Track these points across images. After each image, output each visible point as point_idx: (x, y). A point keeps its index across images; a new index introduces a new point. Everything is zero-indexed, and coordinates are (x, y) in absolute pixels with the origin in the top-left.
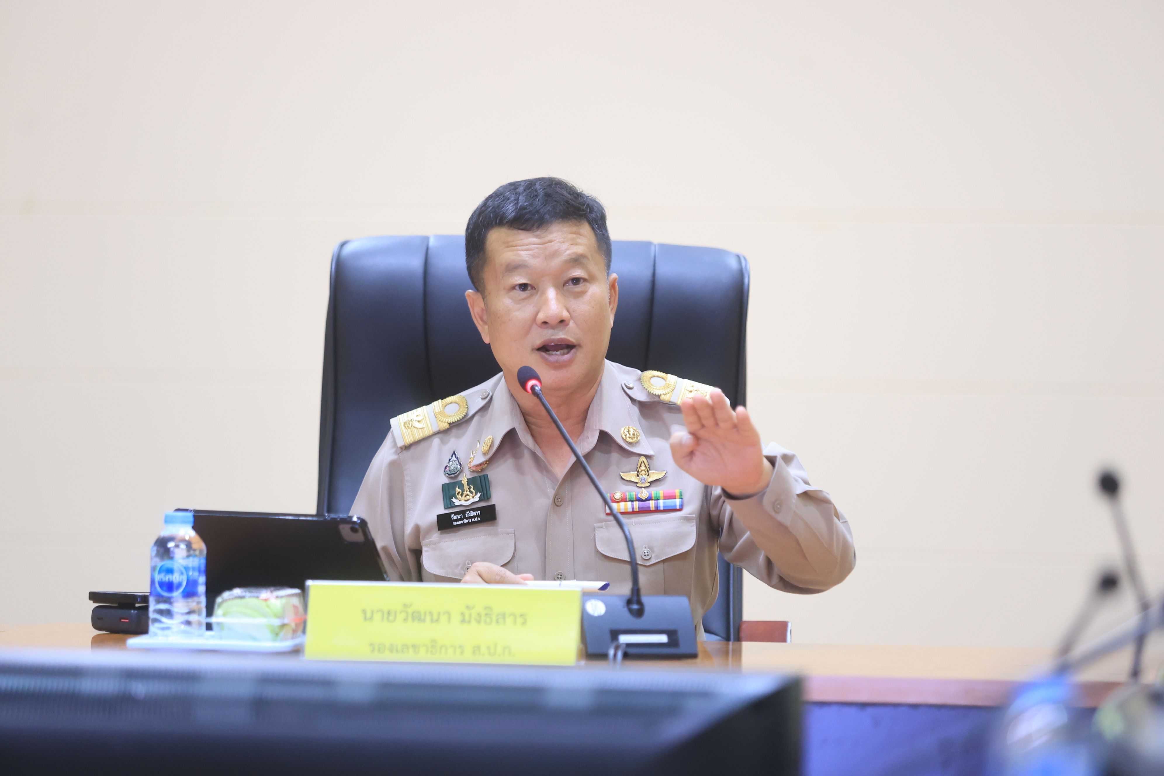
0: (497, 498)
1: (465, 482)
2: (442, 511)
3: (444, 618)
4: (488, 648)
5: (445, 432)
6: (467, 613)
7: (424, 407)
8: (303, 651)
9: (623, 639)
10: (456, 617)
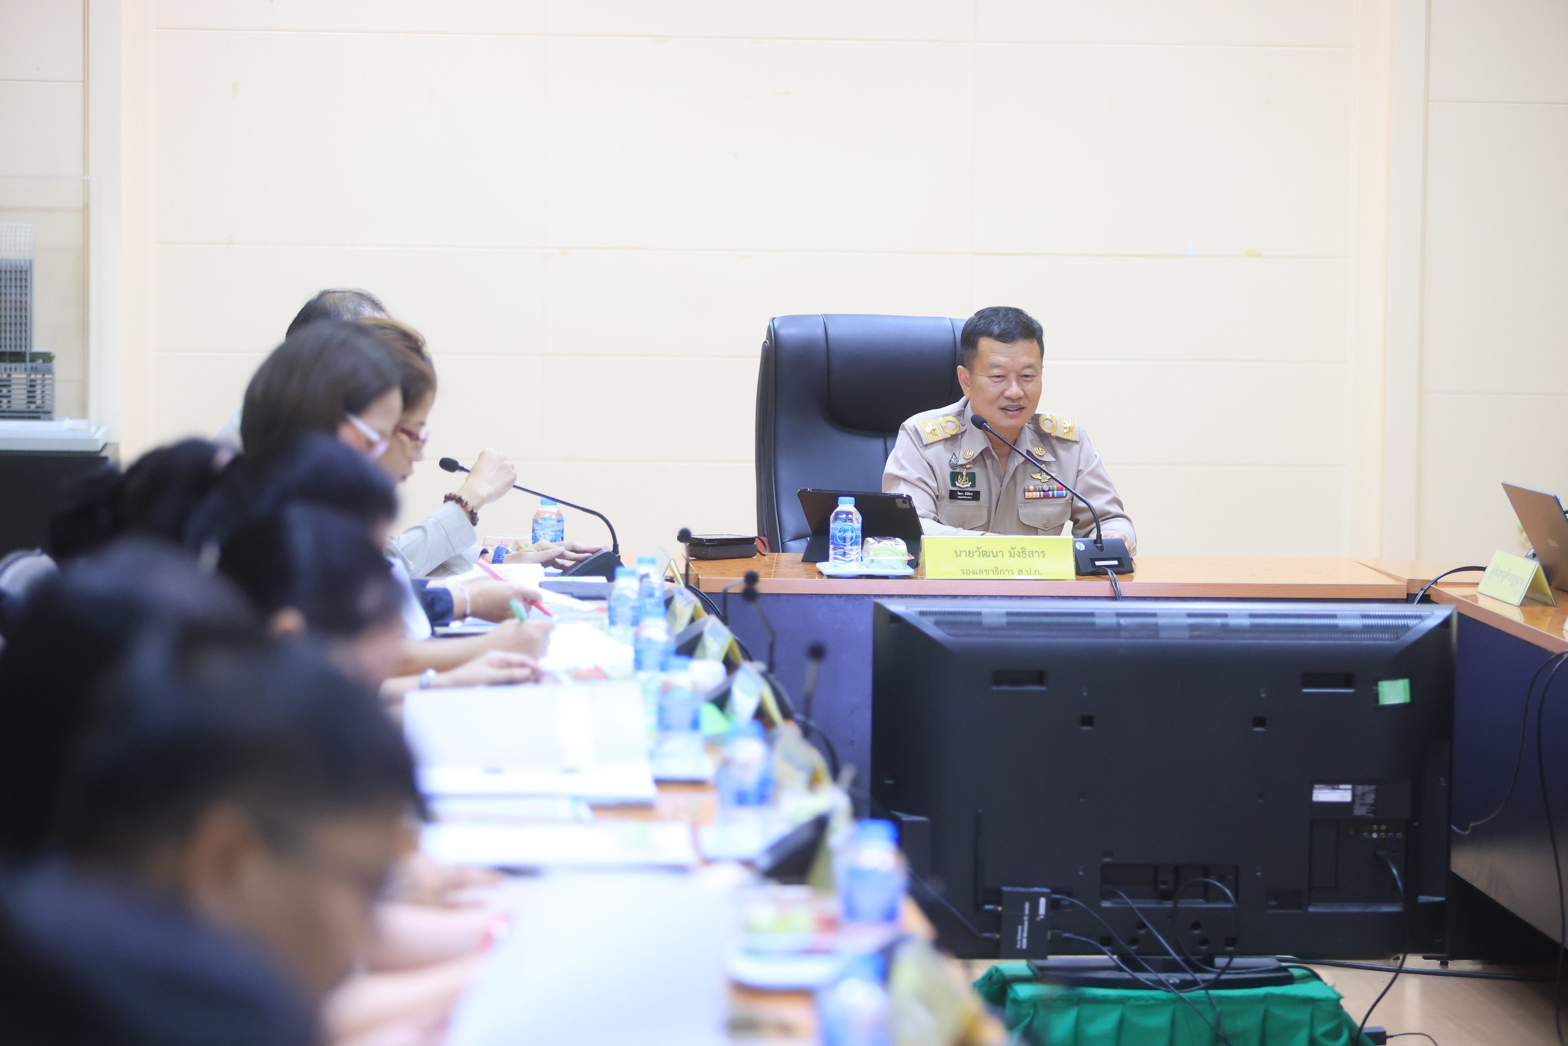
1: (963, 473)
2: (951, 488)
3: (1000, 554)
4: (1027, 571)
6: (1012, 551)
8: (923, 574)
9: (1098, 563)
10: (1007, 554)
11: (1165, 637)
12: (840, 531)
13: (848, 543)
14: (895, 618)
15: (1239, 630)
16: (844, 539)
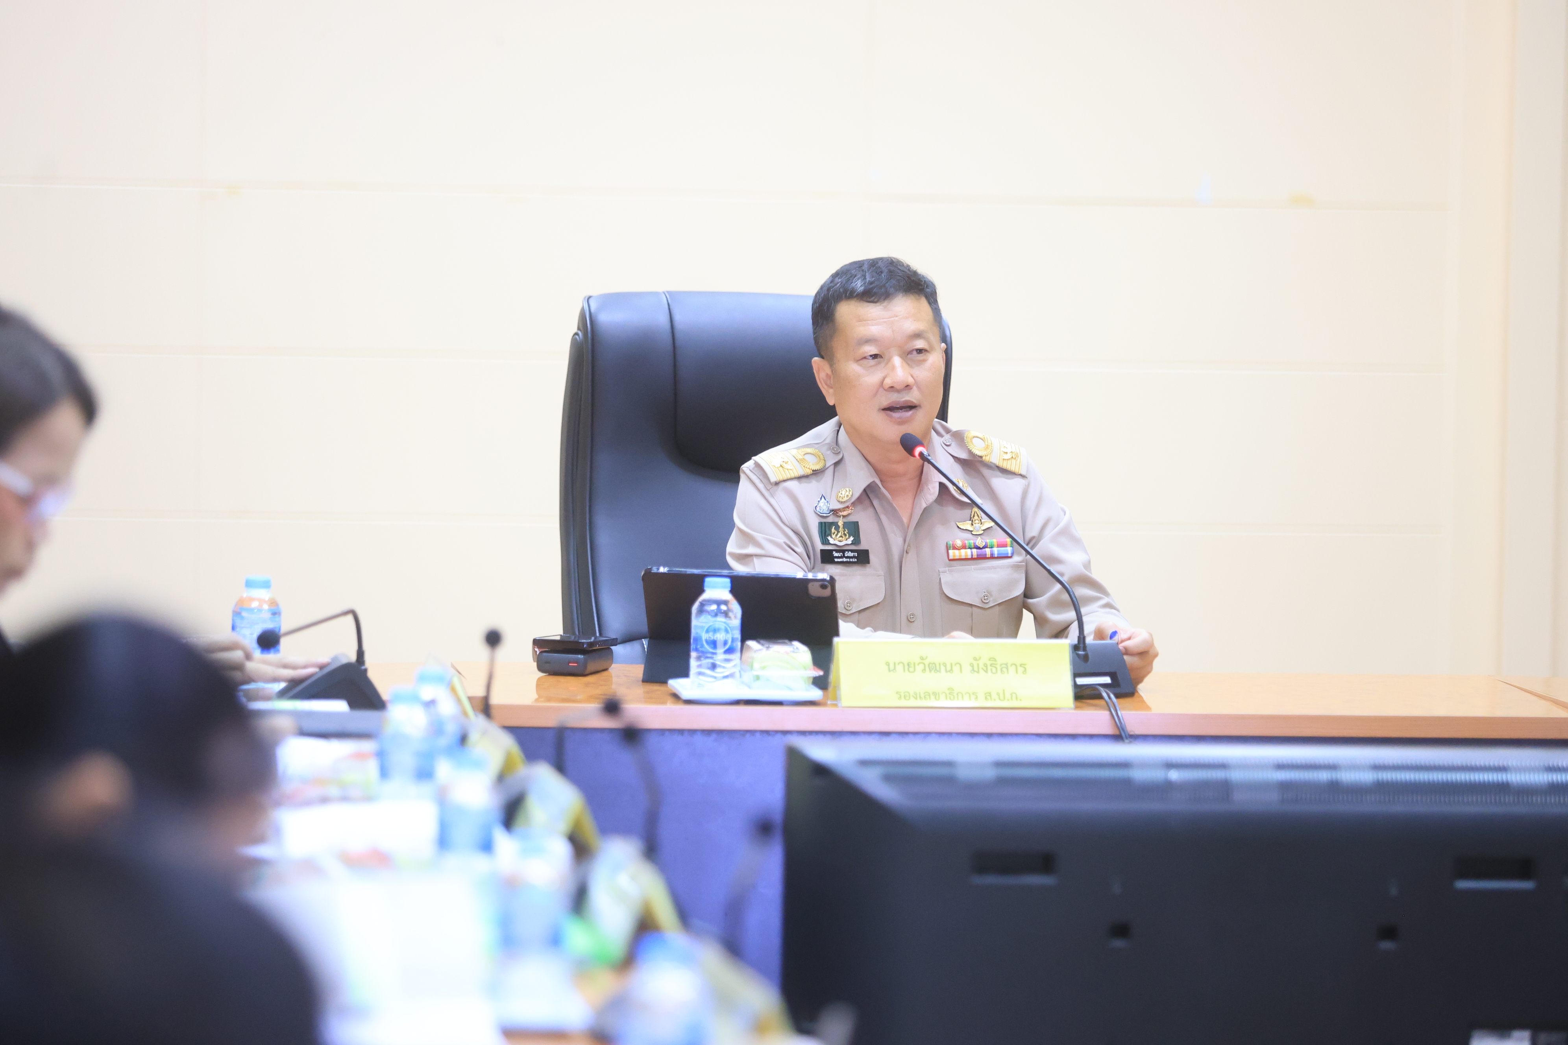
3: (956, 669)
4: (998, 694)
5: (804, 477)
6: (975, 663)
8: (836, 698)
10: (966, 668)
11: (1241, 801)
12: (707, 631)
13: (720, 650)
14: (821, 770)
15: (1357, 790)
16: (714, 644)
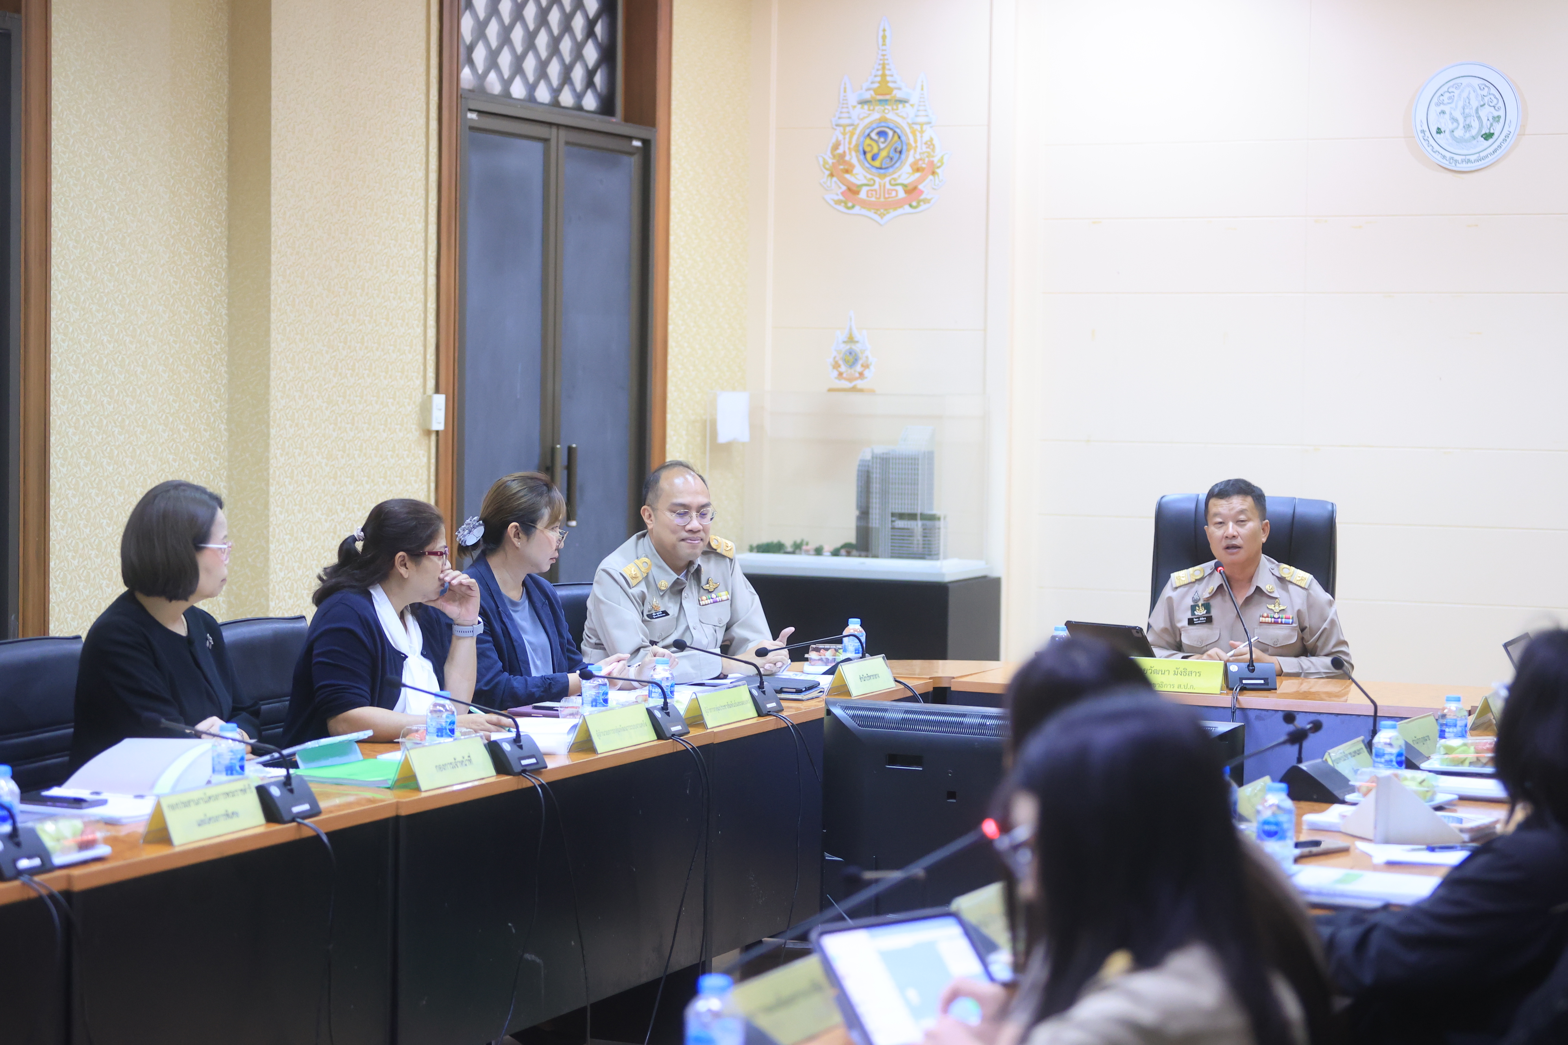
0: (1214, 613)
1: (1200, 605)
2: (1190, 617)
3: (1167, 673)
4: (1185, 686)
5: (1194, 582)
6: (1176, 671)
7: (1186, 570)
9: (1244, 682)
10: (1172, 673)
